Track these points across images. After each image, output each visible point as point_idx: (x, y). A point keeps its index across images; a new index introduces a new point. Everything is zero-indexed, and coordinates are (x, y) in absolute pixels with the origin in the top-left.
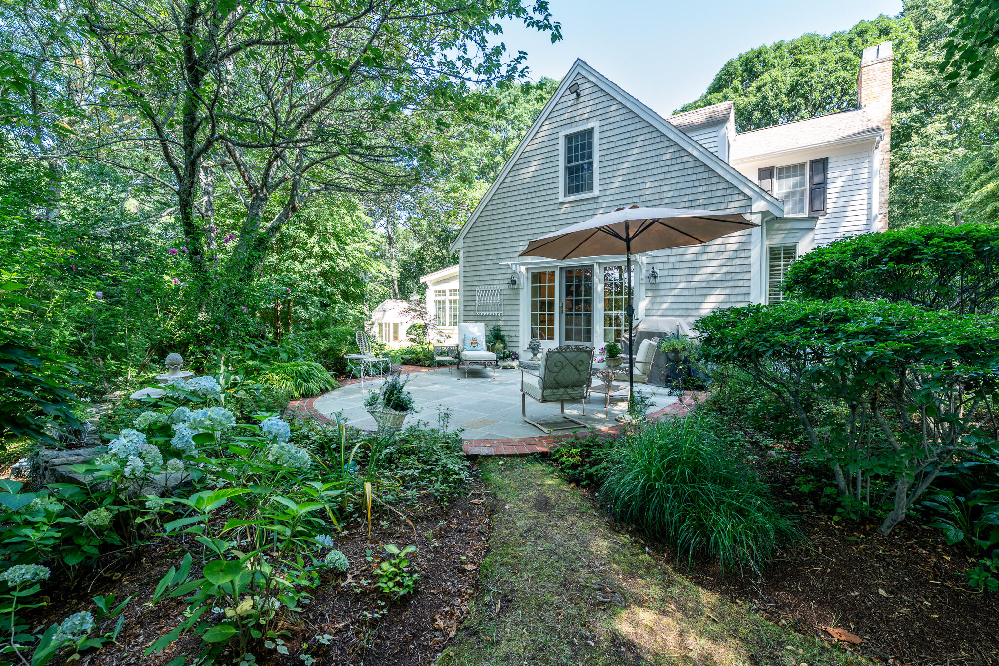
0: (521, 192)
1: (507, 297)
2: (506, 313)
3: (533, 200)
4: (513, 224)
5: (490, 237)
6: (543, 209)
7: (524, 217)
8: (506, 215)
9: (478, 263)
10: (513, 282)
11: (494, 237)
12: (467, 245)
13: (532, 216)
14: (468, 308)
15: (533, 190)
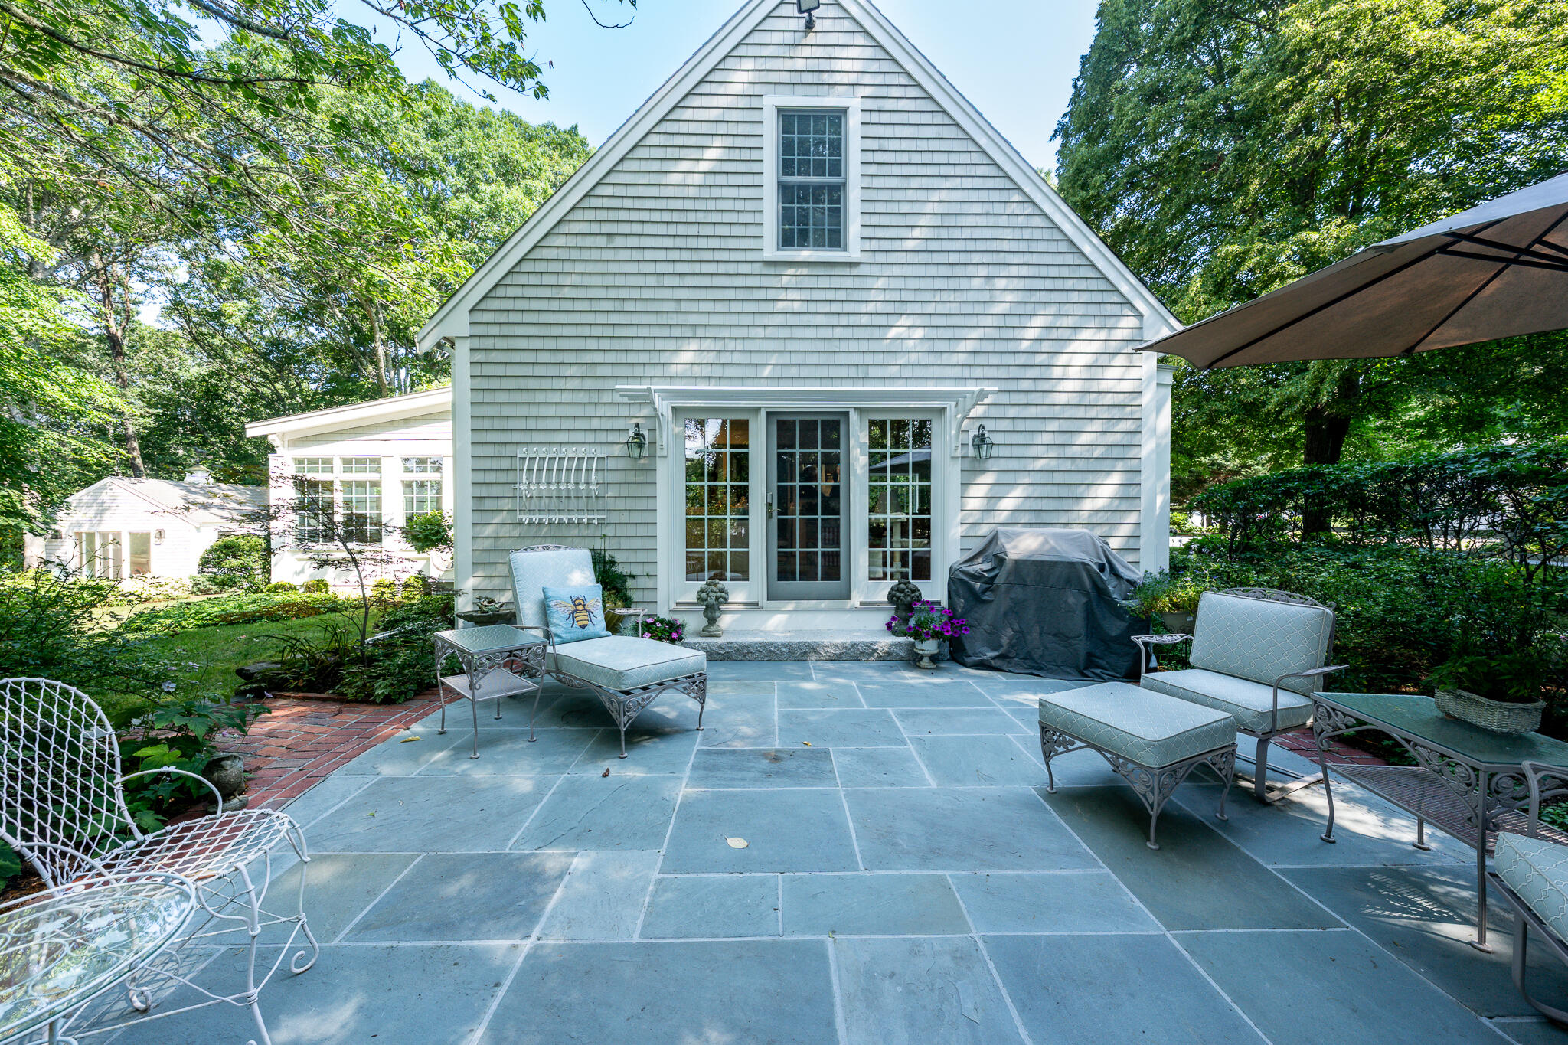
0: (656, 217)
1: (618, 477)
2: (615, 517)
3: (692, 243)
4: (635, 293)
5: (561, 318)
6: (722, 269)
7: (668, 281)
8: (613, 267)
9: (522, 384)
10: (639, 440)
11: (574, 318)
12: (481, 330)
13: (689, 281)
14: (488, 504)
15: (691, 217)
